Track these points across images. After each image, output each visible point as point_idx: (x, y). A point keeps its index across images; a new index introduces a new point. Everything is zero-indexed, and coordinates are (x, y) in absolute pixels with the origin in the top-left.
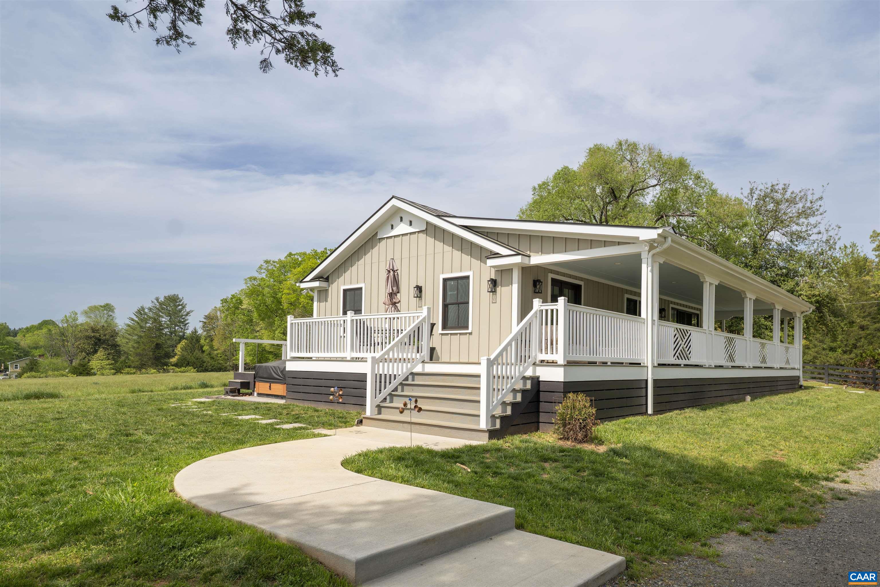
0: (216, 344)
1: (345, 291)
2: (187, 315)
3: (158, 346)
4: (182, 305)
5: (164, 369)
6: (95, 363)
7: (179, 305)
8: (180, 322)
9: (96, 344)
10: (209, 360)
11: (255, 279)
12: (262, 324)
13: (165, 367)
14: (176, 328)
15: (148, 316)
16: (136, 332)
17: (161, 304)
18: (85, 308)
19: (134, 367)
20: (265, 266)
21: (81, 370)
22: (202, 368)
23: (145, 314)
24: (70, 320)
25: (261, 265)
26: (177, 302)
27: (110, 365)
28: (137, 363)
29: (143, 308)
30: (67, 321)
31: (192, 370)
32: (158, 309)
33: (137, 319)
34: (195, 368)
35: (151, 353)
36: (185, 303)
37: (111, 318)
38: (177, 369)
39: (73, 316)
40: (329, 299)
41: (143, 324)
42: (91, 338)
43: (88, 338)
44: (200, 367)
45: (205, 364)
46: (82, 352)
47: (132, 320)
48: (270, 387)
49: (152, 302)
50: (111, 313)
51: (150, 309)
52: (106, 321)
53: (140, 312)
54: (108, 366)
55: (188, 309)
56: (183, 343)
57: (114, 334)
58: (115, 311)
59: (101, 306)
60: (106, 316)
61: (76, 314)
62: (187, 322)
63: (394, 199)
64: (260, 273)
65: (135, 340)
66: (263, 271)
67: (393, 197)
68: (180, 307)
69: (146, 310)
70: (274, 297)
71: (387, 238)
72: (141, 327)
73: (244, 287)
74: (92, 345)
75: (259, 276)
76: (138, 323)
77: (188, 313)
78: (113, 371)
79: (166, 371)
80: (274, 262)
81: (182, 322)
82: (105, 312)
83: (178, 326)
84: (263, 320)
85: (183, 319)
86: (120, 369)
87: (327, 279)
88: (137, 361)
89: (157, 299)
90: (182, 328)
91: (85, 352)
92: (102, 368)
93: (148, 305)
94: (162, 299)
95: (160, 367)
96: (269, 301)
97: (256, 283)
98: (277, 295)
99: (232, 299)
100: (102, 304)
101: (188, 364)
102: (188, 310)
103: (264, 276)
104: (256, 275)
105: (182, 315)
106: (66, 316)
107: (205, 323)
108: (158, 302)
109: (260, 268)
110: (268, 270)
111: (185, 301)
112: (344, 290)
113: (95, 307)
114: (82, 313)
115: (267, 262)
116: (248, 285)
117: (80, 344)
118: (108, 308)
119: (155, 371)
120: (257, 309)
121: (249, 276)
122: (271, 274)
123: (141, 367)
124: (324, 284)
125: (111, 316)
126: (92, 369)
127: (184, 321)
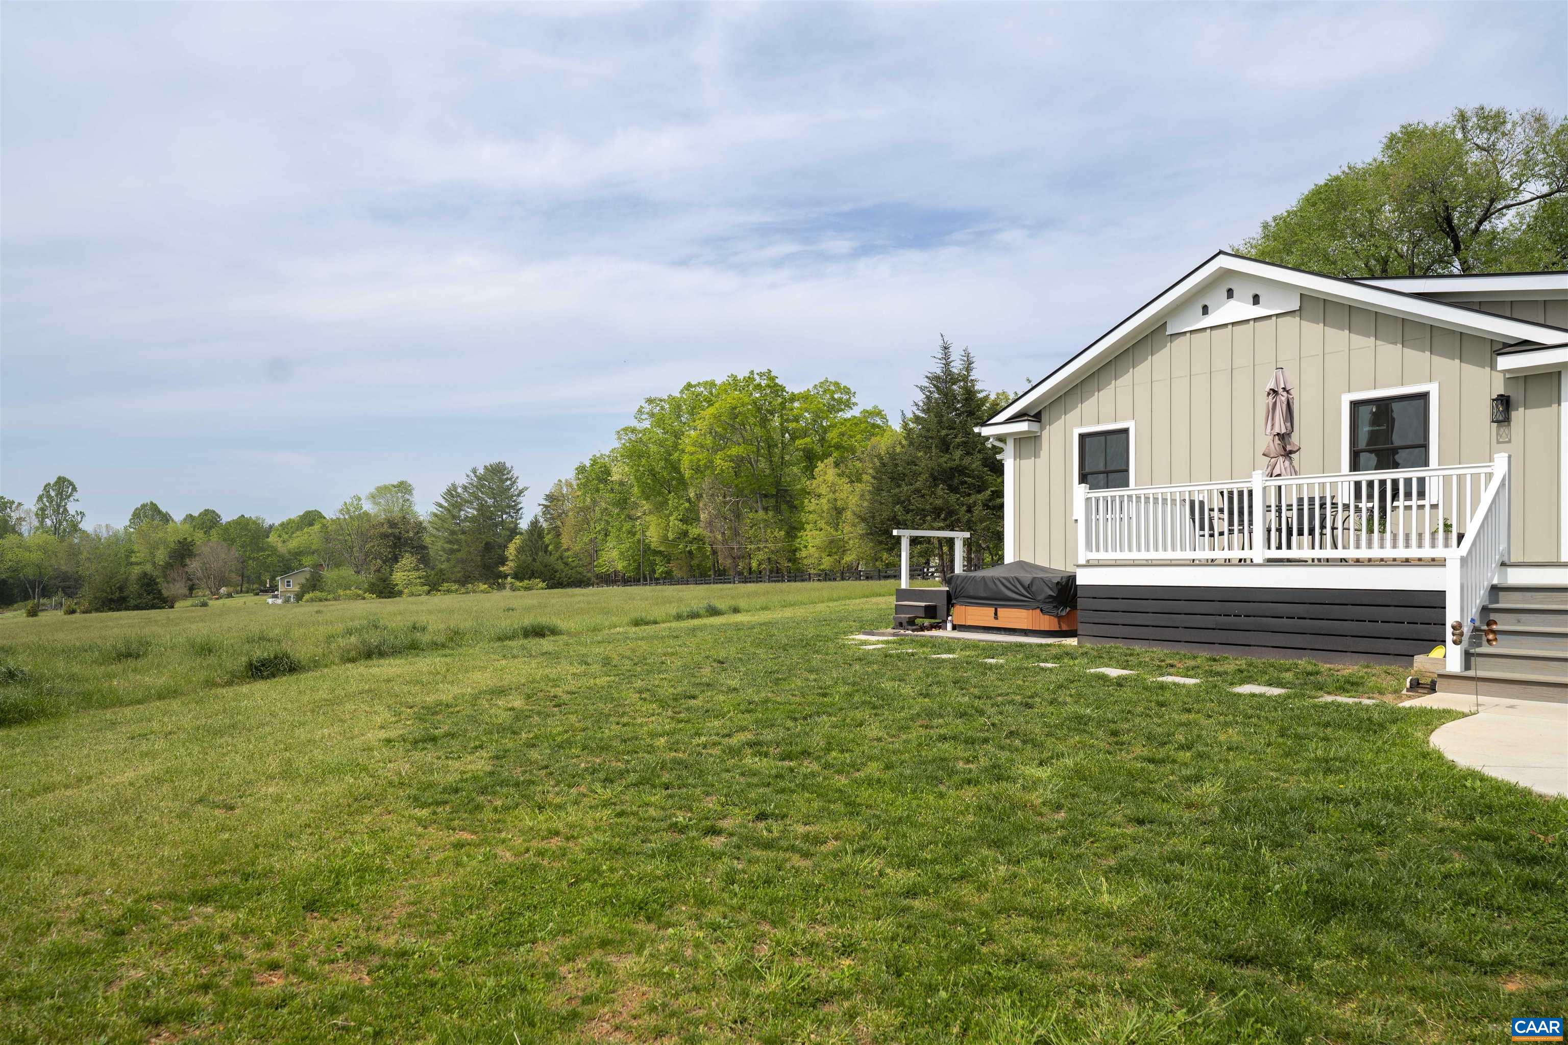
0: (565, 541)
1: (1082, 437)
2: (519, 495)
3: (488, 547)
4: (510, 479)
5: (499, 584)
6: (399, 577)
7: (507, 479)
8: (509, 507)
9: (395, 546)
10: (562, 566)
11: (633, 430)
12: (646, 506)
13: (500, 581)
14: (504, 516)
15: (462, 498)
16: (446, 525)
17: (480, 479)
18: (372, 489)
19: (455, 582)
20: (647, 408)
21: (381, 588)
22: (556, 581)
23: (459, 496)
24: (352, 509)
25: (641, 407)
26: (504, 475)
27: (420, 578)
28: (459, 575)
29: (454, 487)
30: (348, 511)
31: (540, 585)
32: (477, 488)
33: (446, 505)
34: (544, 582)
35: (479, 559)
36: (515, 476)
37: (407, 504)
38: (518, 584)
39: (355, 503)
40: (1044, 453)
41: (455, 512)
42: (388, 537)
43: (385, 536)
44: (551, 579)
45: (558, 575)
46: (376, 559)
47: (441, 506)
48: (996, 614)
49: (468, 476)
50: (407, 496)
51: (465, 488)
52: (402, 510)
53: (451, 493)
54: (418, 580)
55: (520, 485)
56: (517, 540)
57: (420, 527)
58: (414, 492)
59: (394, 486)
60: (401, 501)
61: (360, 499)
62: (520, 506)
63: (1221, 256)
64: (640, 420)
65: (445, 538)
66: (644, 417)
67: (1221, 252)
68: (508, 482)
69: (460, 490)
70: (666, 460)
71: (1191, 332)
72: (454, 517)
73: (617, 445)
74: (390, 547)
75: (640, 426)
76: (449, 510)
77: (521, 492)
78: (426, 588)
79: (501, 587)
80: (661, 401)
81: (513, 507)
82: (400, 494)
83: (507, 513)
84: (647, 499)
85: (514, 501)
86: (435, 585)
87: (1037, 417)
88: (459, 572)
89: (474, 471)
90: (512, 517)
91: (381, 559)
92: (410, 584)
93: (461, 480)
94: (481, 471)
95: (492, 581)
96: (659, 466)
97: (633, 437)
98: (670, 455)
99: (592, 465)
100: (395, 483)
101: (532, 576)
102: (520, 488)
103: (647, 424)
104: (634, 423)
105: (512, 496)
106: (346, 504)
107: (545, 506)
108: (476, 476)
109: (640, 411)
110: (652, 415)
111: (515, 473)
112: (1080, 435)
113: (386, 488)
114: (368, 498)
115: (650, 401)
116: (623, 441)
117: (373, 547)
118: (404, 488)
119: (486, 586)
120: (638, 479)
121: (623, 427)
122: (659, 421)
123: (464, 580)
124: (1035, 427)
125: (408, 500)
126: (397, 585)
127: (516, 505)
